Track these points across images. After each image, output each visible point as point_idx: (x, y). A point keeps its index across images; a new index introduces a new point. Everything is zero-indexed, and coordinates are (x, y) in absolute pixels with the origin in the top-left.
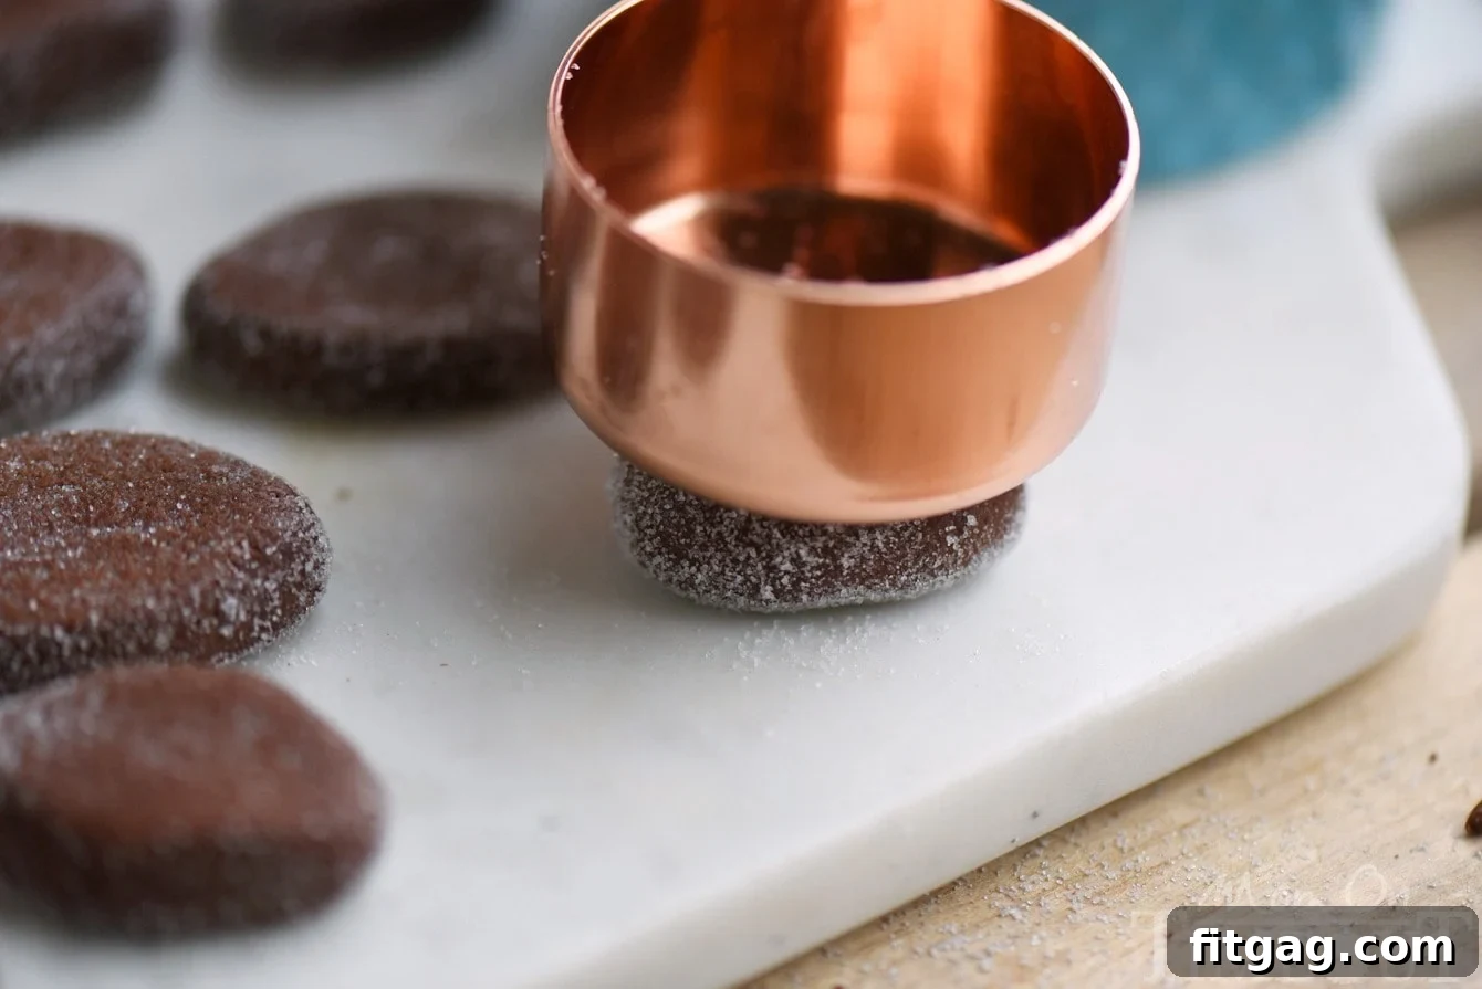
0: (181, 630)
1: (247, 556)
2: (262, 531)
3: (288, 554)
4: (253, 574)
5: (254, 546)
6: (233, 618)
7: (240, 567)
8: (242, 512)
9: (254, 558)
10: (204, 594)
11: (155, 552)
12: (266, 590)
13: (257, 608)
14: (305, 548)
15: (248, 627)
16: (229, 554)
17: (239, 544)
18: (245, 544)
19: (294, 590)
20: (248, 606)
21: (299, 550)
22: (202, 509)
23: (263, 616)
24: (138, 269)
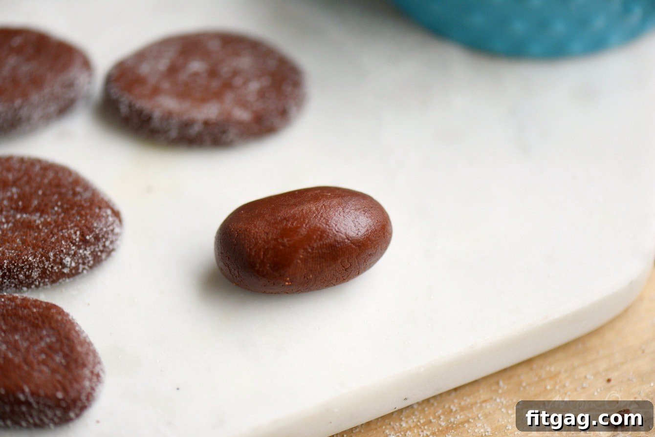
3: (97, 238)
4: (79, 247)
6: (69, 265)
7: (74, 244)
9: (80, 240)
10: (54, 255)
11: (40, 231)
12: (85, 255)
13: (80, 261)
14: (106, 236)
15: (77, 268)
16: (70, 238)
17: (75, 233)
18: (78, 233)
19: (99, 254)
20: (76, 261)
21: (103, 236)
22: (66, 211)
23: (84, 264)
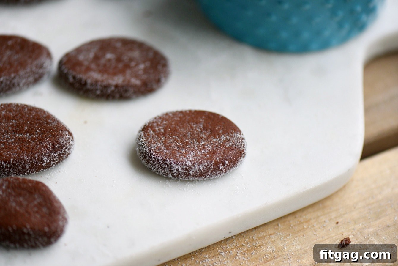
0: (32, 164)
1: (51, 147)
2: (55, 141)
3: (61, 147)
4: (52, 152)
5: (53, 145)
6: (46, 162)
7: (49, 150)
8: (52, 135)
9: (52, 148)
10: (38, 156)
11: (30, 143)
12: (55, 155)
13: (52, 159)
14: (66, 146)
15: (50, 163)
16: (46, 146)
17: (49, 144)
18: (51, 144)
19: (62, 155)
20: (50, 159)
21: (64, 146)
22: (43, 132)
23: (54, 161)
24: (49, 55)
